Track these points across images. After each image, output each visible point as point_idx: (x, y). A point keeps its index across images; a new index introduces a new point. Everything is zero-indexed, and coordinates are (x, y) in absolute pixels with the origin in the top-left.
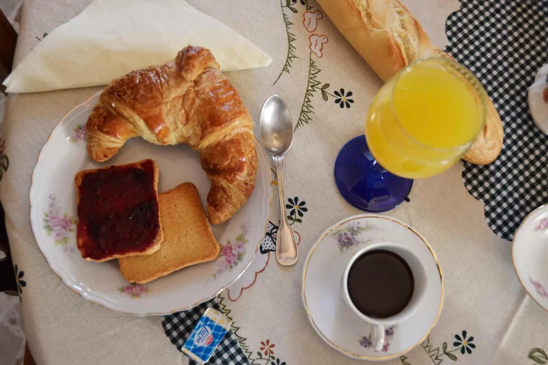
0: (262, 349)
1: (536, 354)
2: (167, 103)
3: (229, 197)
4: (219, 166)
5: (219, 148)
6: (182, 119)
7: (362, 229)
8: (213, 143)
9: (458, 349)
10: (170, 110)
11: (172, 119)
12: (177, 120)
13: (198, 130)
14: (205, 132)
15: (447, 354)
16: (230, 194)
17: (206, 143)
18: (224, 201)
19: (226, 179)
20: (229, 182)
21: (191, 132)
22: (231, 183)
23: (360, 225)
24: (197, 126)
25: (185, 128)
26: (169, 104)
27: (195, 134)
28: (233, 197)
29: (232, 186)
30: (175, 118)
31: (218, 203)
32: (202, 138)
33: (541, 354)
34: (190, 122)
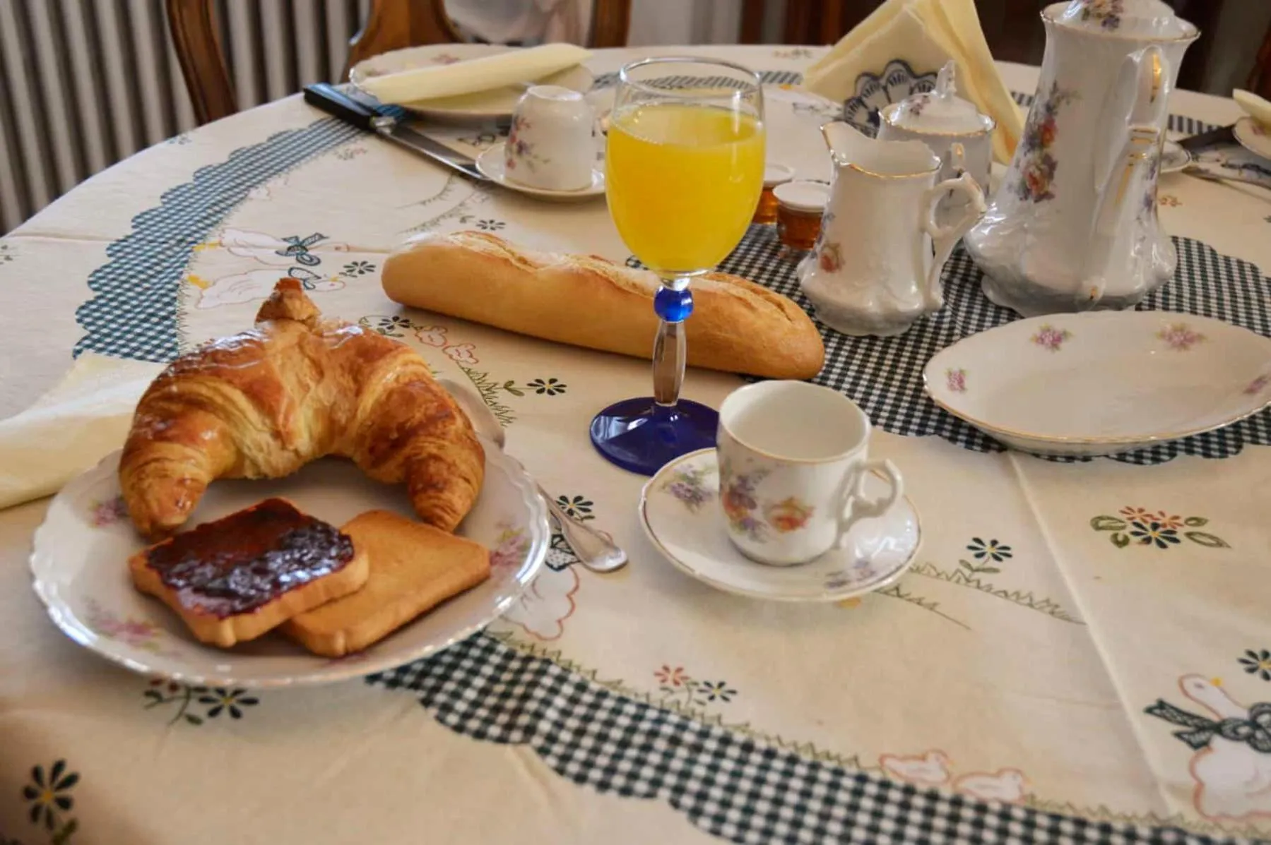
0: (664, 681)
1: (1102, 523)
2: (274, 355)
3: (451, 466)
4: (409, 424)
5: (395, 397)
6: (311, 372)
7: (702, 473)
8: (381, 396)
9: (989, 558)
10: (283, 365)
11: (293, 379)
12: (301, 376)
13: (347, 381)
14: (360, 378)
15: (978, 570)
16: (449, 460)
17: (368, 401)
18: (445, 473)
19: (431, 435)
20: (438, 437)
21: (335, 391)
22: (443, 439)
23: (694, 469)
24: (343, 375)
25: (321, 386)
26: (279, 356)
27: (343, 391)
28: (458, 462)
29: (446, 443)
30: (297, 375)
31: (435, 479)
32: (358, 393)
33: (1109, 521)
34: (328, 374)
